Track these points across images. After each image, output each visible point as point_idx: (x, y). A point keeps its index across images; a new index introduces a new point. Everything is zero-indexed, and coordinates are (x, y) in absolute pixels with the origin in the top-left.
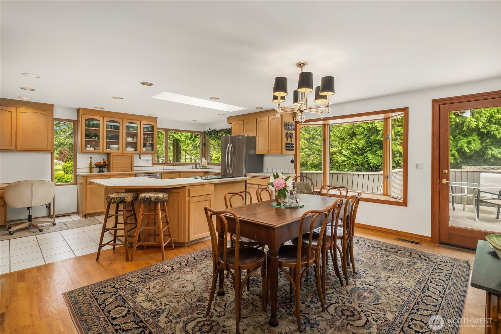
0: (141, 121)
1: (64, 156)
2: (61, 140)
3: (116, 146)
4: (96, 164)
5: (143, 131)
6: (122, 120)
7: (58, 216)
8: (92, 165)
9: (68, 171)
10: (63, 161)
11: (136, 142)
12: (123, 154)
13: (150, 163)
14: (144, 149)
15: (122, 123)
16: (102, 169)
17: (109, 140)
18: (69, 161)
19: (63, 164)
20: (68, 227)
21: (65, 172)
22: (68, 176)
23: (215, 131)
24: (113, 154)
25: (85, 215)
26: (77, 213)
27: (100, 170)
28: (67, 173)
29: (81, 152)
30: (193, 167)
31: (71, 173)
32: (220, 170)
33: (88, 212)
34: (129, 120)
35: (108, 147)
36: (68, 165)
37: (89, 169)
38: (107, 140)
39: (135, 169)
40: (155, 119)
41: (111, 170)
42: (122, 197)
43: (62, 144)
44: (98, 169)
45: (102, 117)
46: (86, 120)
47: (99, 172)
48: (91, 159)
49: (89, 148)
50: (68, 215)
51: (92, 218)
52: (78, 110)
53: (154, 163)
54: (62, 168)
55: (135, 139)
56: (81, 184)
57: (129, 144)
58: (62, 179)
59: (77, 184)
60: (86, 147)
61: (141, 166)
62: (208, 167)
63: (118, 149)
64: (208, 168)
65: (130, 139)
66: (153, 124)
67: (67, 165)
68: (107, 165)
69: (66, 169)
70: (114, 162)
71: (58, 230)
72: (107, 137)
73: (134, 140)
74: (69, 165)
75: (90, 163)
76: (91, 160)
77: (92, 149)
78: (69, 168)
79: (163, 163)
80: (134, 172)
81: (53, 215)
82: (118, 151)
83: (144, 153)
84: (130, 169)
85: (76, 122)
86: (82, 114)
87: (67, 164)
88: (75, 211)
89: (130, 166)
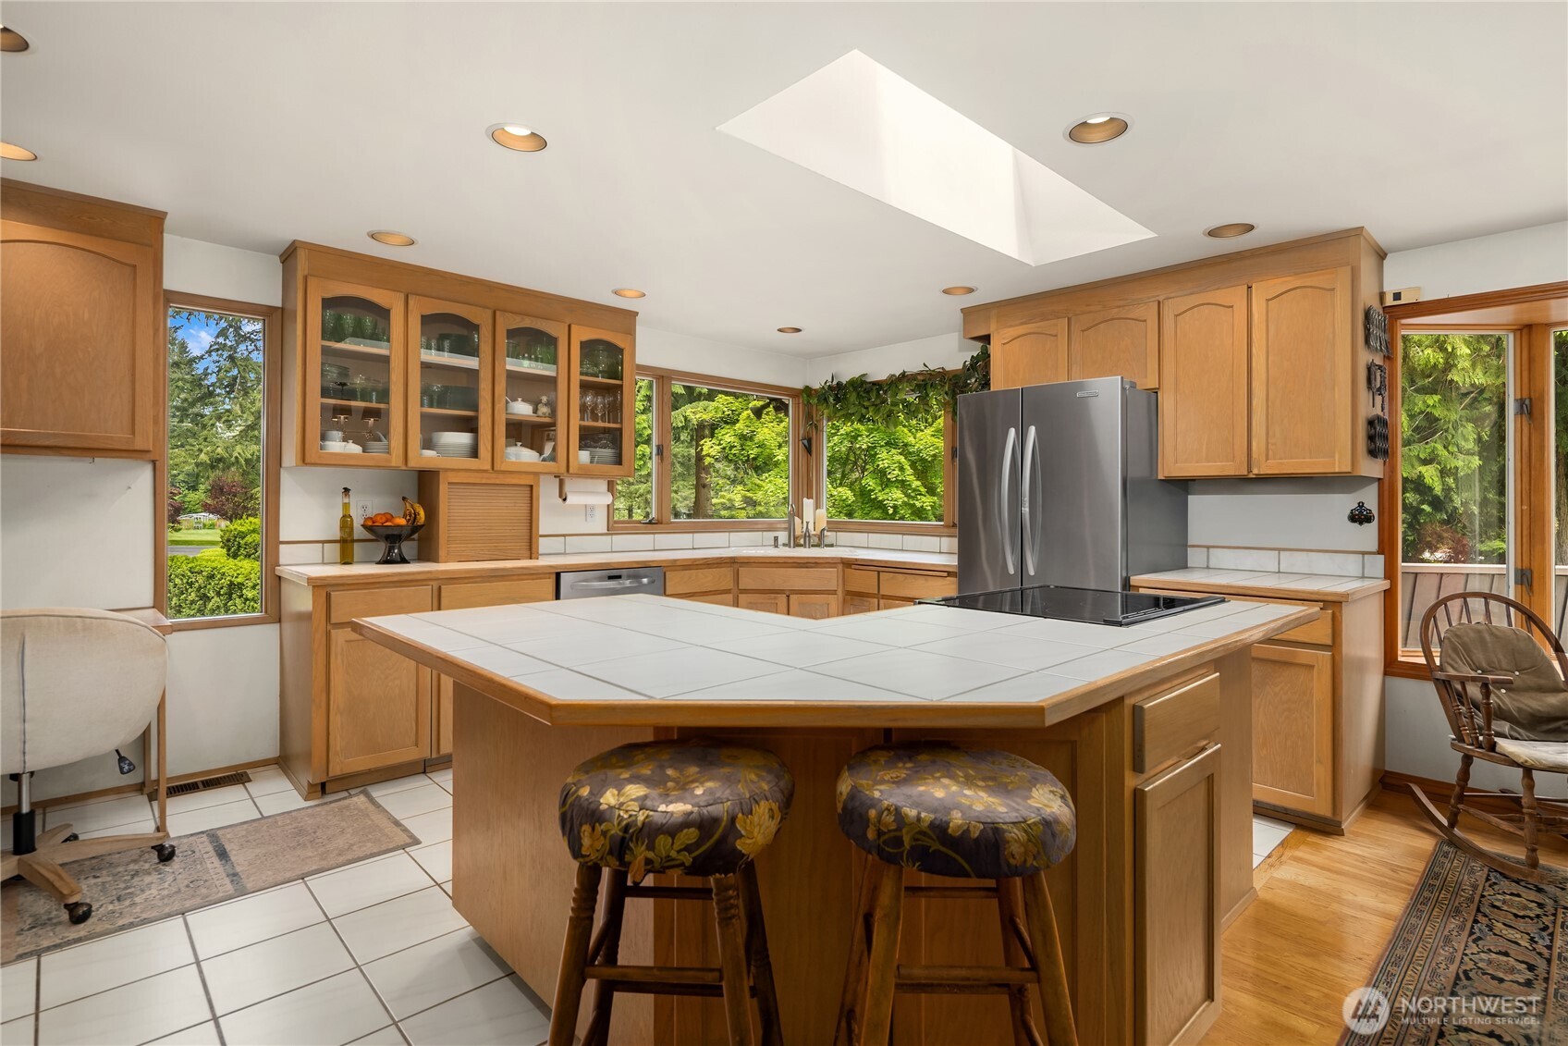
0: (569, 326)
1: (228, 500)
2: (219, 450)
3: (464, 438)
4: (370, 523)
5: (582, 374)
6: (489, 313)
7: (184, 788)
8: (352, 528)
9: (239, 547)
10: (224, 515)
11: (547, 420)
12: (494, 479)
13: (599, 524)
14: (584, 456)
15: (490, 328)
16: (400, 549)
17: (431, 406)
18: (244, 517)
19: (224, 524)
20: (234, 876)
21: (229, 550)
22: (240, 564)
23: (865, 382)
24: (450, 474)
25: (323, 785)
26: (283, 762)
27: (390, 550)
28: (235, 556)
29: (300, 462)
30: (776, 539)
31: (250, 556)
32: (956, 556)
33: (336, 770)
34: (518, 318)
35: (428, 444)
36: (240, 528)
37: (338, 545)
38: (422, 405)
39: (544, 545)
40: (627, 319)
41: (442, 553)
42: (715, 821)
43: (220, 460)
44: (381, 548)
45: (402, 296)
46: (328, 303)
47: (387, 561)
48: (346, 500)
49: (337, 445)
50: (236, 777)
51: (360, 800)
52: (289, 255)
53: (616, 522)
54: (222, 537)
55: (544, 410)
56: (304, 617)
57: (520, 432)
58: (219, 576)
59: (280, 621)
60: (323, 438)
61: (564, 536)
62: (830, 537)
63: (474, 452)
64: (832, 546)
65: (522, 409)
66: (618, 340)
67: (235, 529)
68: (422, 526)
69: (235, 540)
70: (454, 510)
71: (177, 907)
72: (426, 391)
73: (540, 413)
74: (243, 529)
75: (344, 516)
76: (346, 506)
77: (354, 448)
78: (243, 538)
79: (650, 522)
80: (542, 562)
81: (157, 781)
82: (473, 464)
83: (585, 474)
84: (525, 544)
85: (276, 319)
86: (306, 273)
87: (236, 526)
88: (270, 749)
89: (524, 531)
